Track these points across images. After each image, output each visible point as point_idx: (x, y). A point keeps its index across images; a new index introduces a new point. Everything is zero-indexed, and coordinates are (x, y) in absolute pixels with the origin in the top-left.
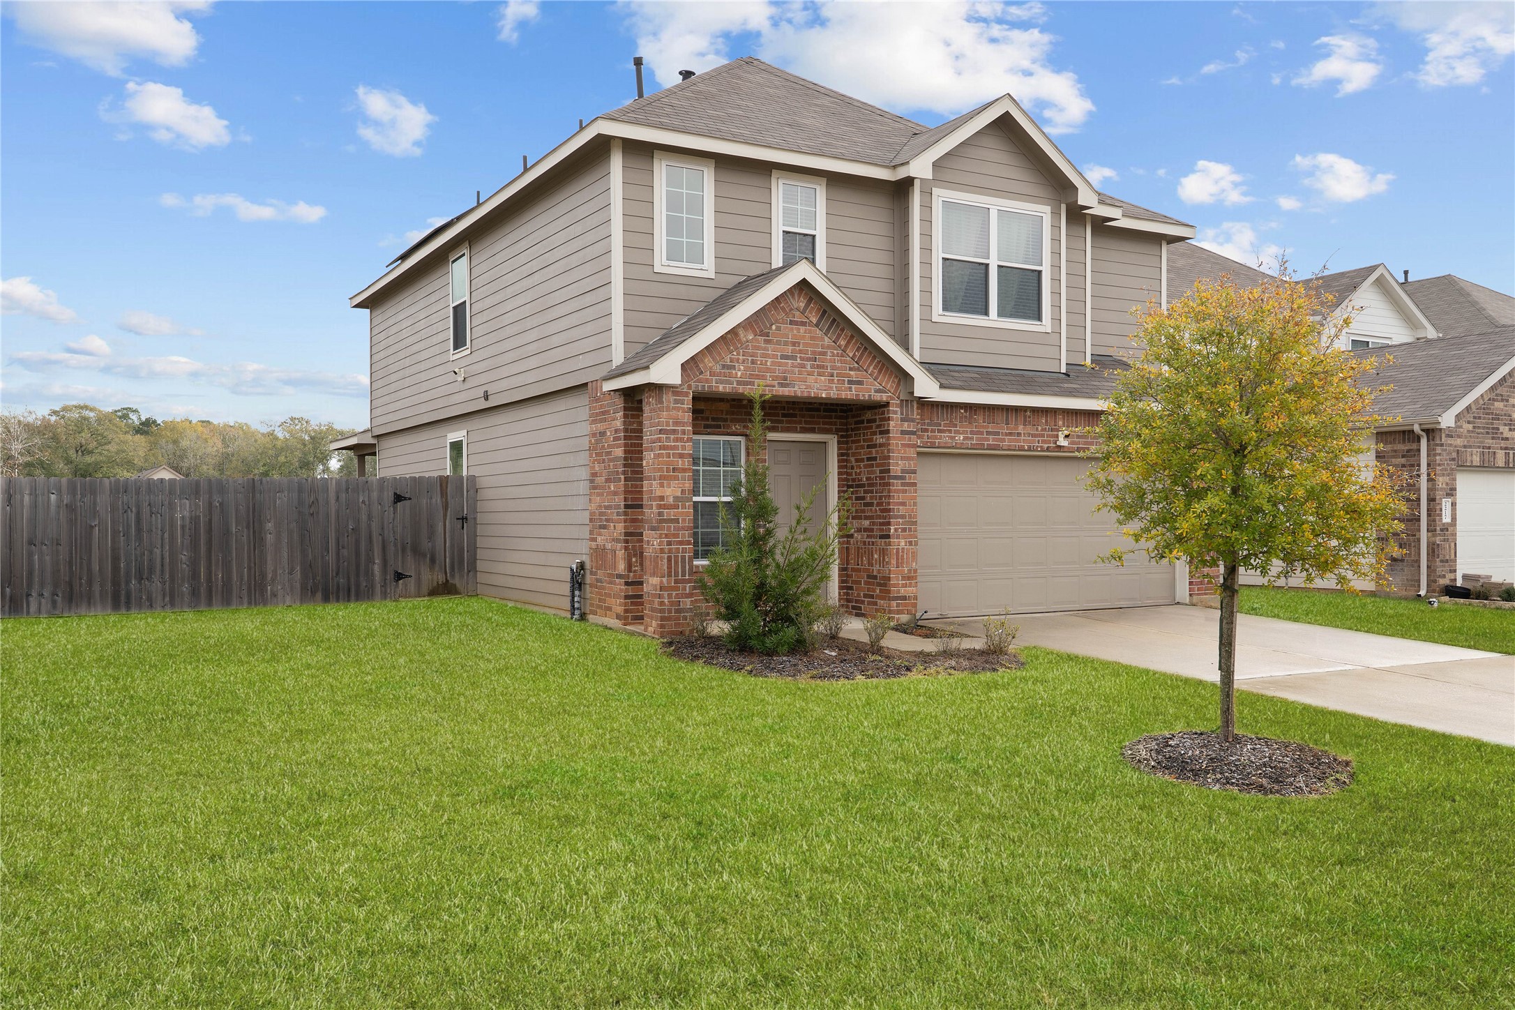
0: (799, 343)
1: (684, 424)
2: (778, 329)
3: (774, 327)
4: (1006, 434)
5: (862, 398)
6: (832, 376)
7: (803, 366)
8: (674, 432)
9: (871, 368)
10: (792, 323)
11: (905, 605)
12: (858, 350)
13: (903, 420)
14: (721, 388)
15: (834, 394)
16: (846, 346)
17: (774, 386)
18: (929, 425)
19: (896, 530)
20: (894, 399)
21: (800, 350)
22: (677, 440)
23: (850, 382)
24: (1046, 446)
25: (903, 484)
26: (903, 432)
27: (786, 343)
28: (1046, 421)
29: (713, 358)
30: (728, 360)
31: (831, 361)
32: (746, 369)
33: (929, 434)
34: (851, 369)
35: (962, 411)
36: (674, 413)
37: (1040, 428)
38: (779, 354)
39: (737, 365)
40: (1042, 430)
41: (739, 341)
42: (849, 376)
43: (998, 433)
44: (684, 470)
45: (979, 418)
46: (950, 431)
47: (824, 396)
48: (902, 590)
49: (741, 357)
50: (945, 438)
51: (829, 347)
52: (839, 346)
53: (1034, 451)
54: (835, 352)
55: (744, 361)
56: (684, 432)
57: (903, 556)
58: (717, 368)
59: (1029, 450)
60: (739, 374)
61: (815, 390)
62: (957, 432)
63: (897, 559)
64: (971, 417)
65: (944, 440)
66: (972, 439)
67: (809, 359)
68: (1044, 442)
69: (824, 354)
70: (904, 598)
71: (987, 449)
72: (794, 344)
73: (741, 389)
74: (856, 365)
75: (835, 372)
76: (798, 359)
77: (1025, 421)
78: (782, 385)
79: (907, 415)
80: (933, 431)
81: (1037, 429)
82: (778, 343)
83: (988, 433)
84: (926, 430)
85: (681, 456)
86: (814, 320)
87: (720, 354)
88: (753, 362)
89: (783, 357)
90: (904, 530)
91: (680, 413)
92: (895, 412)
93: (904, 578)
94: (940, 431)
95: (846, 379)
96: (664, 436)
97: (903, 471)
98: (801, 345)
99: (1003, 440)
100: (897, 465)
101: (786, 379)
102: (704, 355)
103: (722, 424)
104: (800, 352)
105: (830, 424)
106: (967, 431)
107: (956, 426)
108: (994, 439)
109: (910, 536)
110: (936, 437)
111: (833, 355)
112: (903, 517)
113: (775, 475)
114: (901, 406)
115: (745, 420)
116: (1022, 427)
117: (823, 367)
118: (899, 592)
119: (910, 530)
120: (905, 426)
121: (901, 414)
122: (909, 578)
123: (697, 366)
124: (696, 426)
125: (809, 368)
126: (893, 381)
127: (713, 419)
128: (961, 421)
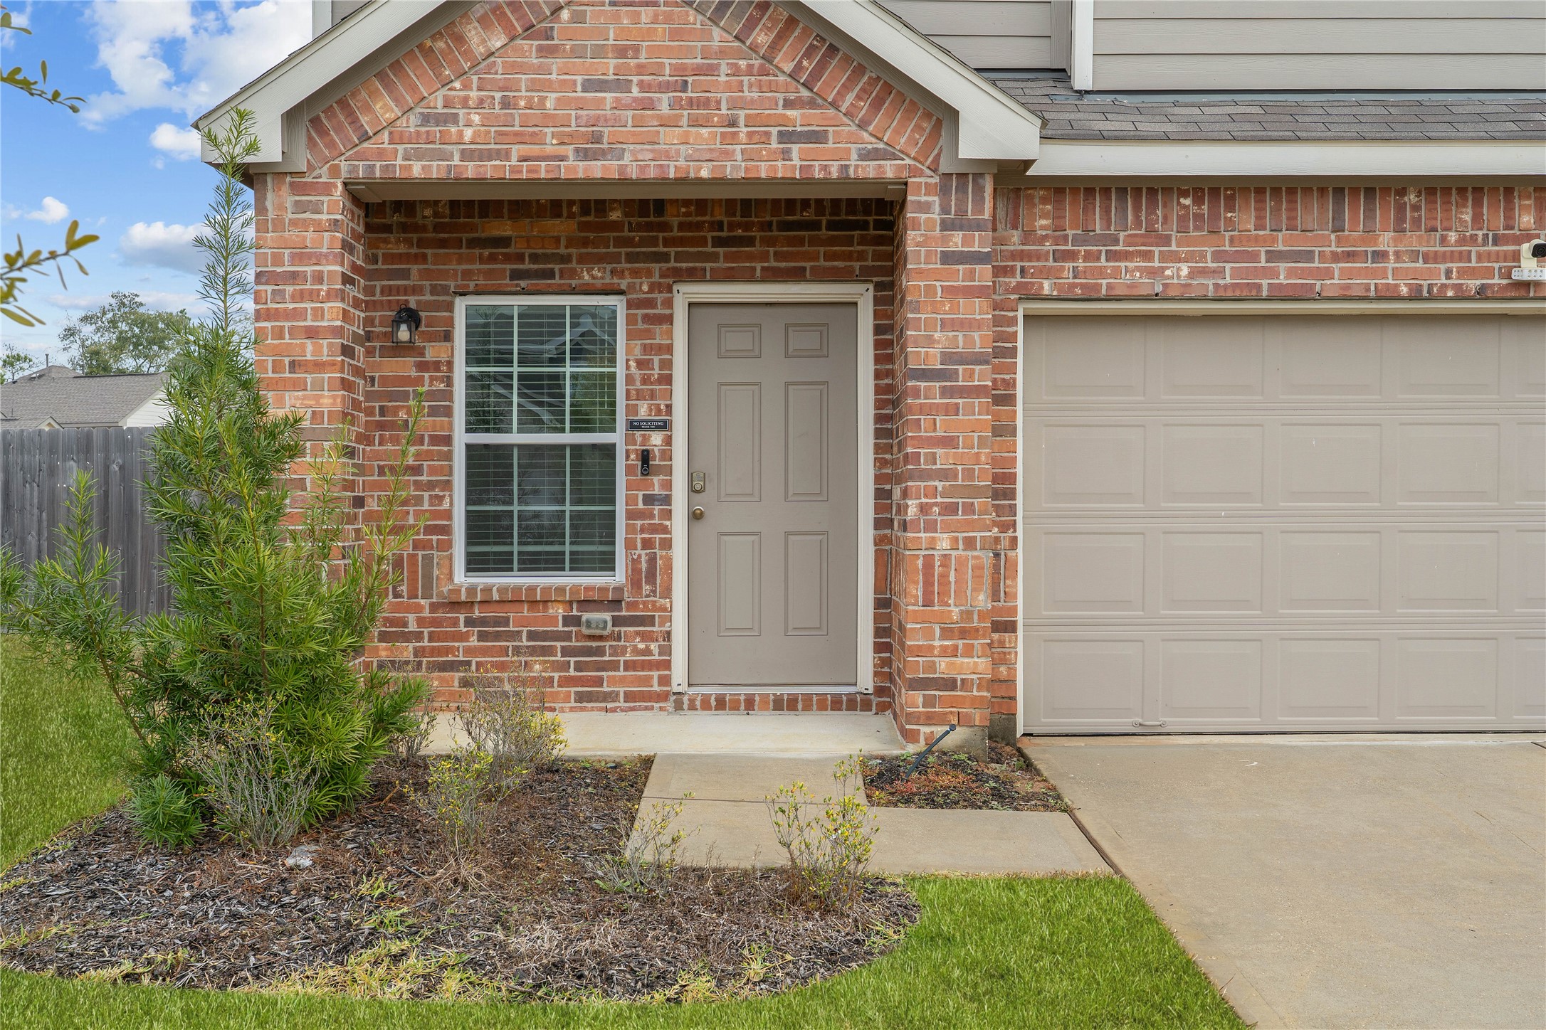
1: (318, 259)
2: (578, 18)
3: (565, 15)
4: (1336, 257)
5: (818, 174)
6: (733, 124)
7: (650, 105)
8: (294, 277)
9: (850, 98)
11: (953, 702)
12: (809, 54)
13: (946, 226)
14: (417, 170)
15: (735, 168)
16: (774, 46)
17: (563, 158)
18: (1076, 240)
19: (924, 509)
20: (921, 174)
21: (639, 66)
22: (300, 296)
23: (785, 137)
24: (1473, 284)
25: (945, 392)
26: (949, 258)
27: (599, 52)
28: (1477, 218)
29: (396, 101)
30: (440, 103)
31: (728, 88)
32: (488, 120)
33: (1081, 264)
34: (788, 104)
35: (1187, 202)
36: (292, 234)
37: (1453, 236)
38: (579, 79)
39: (461, 112)
40: (1462, 241)
41: (468, 54)
42: (783, 121)
43: (1309, 256)
44: (319, 366)
45: (1245, 218)
46: (1147, 256)
47: (704, 174)
49: (474, 94)
50: (1130, 275)
51: (722, 53)
52: (753, 48)
53: (1431, 298)
54: (743, 63)
55: (481, 101)
56: (319, 278)
57: (944, 576)
58: (411, 123)
59: (1415, 296)
60: (468, 134)
61: (682, 163)
62: (1176, 258)
63: (928, 584)
64: (1214, 216)
65: (1126, 279)
66: (1220, 272)
67: (664, 88)
68: (1472, 273)
69: (711, 70)
70: (950, 684)
71: (1269, 299)
72: (621, 52)
74: (805, 93)
75: (742, 113)
76: (635, 90)
77: (1400, 219)
78: (585, 155)
79: (961, 212)
80: (1089, 257)
81: (1444, 240)
82: (578, 53)
83: (1273, 256)
84: (1071, 256)
85: (312, 333)
87: (413, 89)
88: (506, 104)
89: (591, 85)
90: (950, 509)
91: (310, 235)
92: (925, 207)
93: (947, 633)
94: (1112, 256)
95: (774, 131)
96: (269, 288)
97: (947, 357)
98: (643, 54)
99: (1328, 274)
100: (930, 341)
101: (597, 138)
102: (374, 94)
103: (557, 268)
104: (641, 69)
105: (849, 257)
106: (1203, 256)
107: (1166, 240)
108: (1291, 273)
109: (971, 525)
110: (1101, 273)
111: (736, 72)
112: (945, 475)
113: (720, 384)
114: (944, 191)
115: (615, 258)
116: (1389, 235)
117: (706, 103)
118: (932, 667)
119: (969, 509)
120: (957, 241)
121: (945, 209)
122: (964, 633)
123: (354, 121)
124: (489, 274)
125: (664, 108)
126: (918, 128)
127: (535, 258)
128: (1183, 229)
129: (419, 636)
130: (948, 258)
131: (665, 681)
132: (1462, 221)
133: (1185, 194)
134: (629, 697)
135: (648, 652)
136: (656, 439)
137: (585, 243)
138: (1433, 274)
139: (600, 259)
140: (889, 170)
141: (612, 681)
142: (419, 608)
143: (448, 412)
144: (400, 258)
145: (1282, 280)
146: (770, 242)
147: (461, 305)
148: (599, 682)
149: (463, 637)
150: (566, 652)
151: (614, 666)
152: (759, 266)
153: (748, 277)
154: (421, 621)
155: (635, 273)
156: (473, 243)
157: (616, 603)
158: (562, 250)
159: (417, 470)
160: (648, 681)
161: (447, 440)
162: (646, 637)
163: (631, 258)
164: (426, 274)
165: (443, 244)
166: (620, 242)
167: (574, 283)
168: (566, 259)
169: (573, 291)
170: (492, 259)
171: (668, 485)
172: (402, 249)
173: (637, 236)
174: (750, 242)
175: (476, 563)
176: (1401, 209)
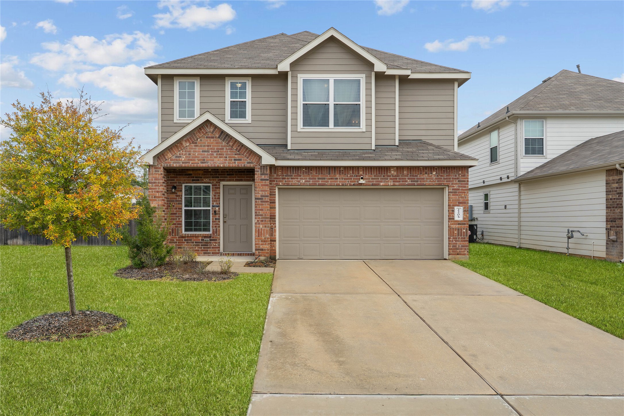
0: (210, 146)
1: (159, 180)
2: (201, 140)
3: (199, 140)
4: (329, 179)
5: (240, 166)
6: (226, 158)
7: (213, 155)
8: (155, 183)
9: (245, 154)
10: (207, 137)
11: (263, 253)
12: (238, 146)
13: (261, 174)
14: (175, 165)
15: (227, 165)
16: (233, 145)
17: (199, 163)
18: (286, 176)
19: (258, 221)
20: (257, 166)
21: (211, 148)
22: (156, 186)
23: (235, 160)
24: (352, 183)
25: (261, 202)
27: (204, 146)
28: (353, 172)
29: (171, 154)
30: (178, 154)
31: (225, 152)
32: (186, 157)
33: (286, 180)
34: (235, 154)
35: (304, 169)
36: (154, 176)
37: (349, 175)
38: (201, 150)
39: (182, 156)
40: (350, 176)
41: (183, 146)
42: (235, 157)
43: (325, 179)
44: (159, 197)
45: (314, 172)
46: (298, 179)
47: (222, 166)
48: (261, 246)
49: (184, 153)
50: (295, 181)
51: (225, 146)
52: (230, 145)
53: (345, 186)
54: (228, 148)
55: (185, 154)
56: (159, 183)
57: (261, 232)
58: (174, 158)
59: (343, 185)
60: (183, 159)
61: (218, 164)
62: (302, 179)
63: (259, 233)
64: (309, 172)
65: (294, 182)
66: (310, 181)
67: (215, 152)
68: (352, 182)
69: (223, 149)
70: (262, 250)
71: (318, 186)
72: (208, 146)
73: (184, 165)
74: (238, 153)
75: (228, 156)
76: (210, 152)
77: (340, 172)
78: (202, 163)
79: (264, 172)
80: (287, 179)
81: (347, 176)
82: (201, 146)
83: (319, 179)
84: (285, 178)
85: (158, 192)
86: (217, 136)
87: (174, 152)
88: (189, 154)
89: (203, 151)
90: (262, 221)
91: (157, 176)
93: (262, 241)
94: (291, 178)
95: (233, 159)
96: (151, 184)
97: (261, 196)
98: (212, 146)
99: (328, 182)
100: (259, 193)
101: (204, 160)
102: (168, 153)
103: (200, 179)
104: (211, 149)
105: (250, 177)
106: (307, 178)
107: (301, 176)
108: (322, 181)
109: (266, 224)
110: (290, 181)
111: (227, 149)
112: (261, 215)
113: (229, 199)
114: (261, 169)
115: (210, 177)
116: (338, 175)
117: (222, 154)
118: (259, 247)
119: (265, 221)
120: (263, 177)
121: (261, 172)
122: (265, 241)
123: (165, 157)
124: (188, 180)
125: (215, 155)
126: (256, 158)
127: (196, 177)
128: (303, 174)
129: (176, 242)
130: (262, 180)
131: (219, 250)
132: (350, 173)
133: (304, 168)
134: (213, 253)
135: (216, 245)
136: (217, 208)
137: (205, 175)
138: (346, 182)
139: (207, 177)
140: (252, 165)
141: (210, 250)
142: (176, 238)
143: (181, 204)
144: (173, 177)
145: (320, 183)
146: (237, 175)
147: (183, 185)
148: (207, 250)
149: (184, 243)
150: (202, 245)
151: (210, 248)
152: (235, 179)
153: (233, 180)
154: (177, 240)
155: (213, 180)
156: (185, 175)
157: (210, 237)
158: (201, 176)
159: (176, 214)
160: (216, 250)
161: (181, 209)
162: (216, 243)
163: (213, 177)
164: (177, 180)
165: (180, 175)
166: (211, 175)
167: (203, 182)
168: (201, 177)
169: (203, 183)
170: (189, 177)
171: (219, 217)
172: (173, 176)
173: (213, 174)
174: (233, 175)
175: (186, 230)
176: (340, 171)
